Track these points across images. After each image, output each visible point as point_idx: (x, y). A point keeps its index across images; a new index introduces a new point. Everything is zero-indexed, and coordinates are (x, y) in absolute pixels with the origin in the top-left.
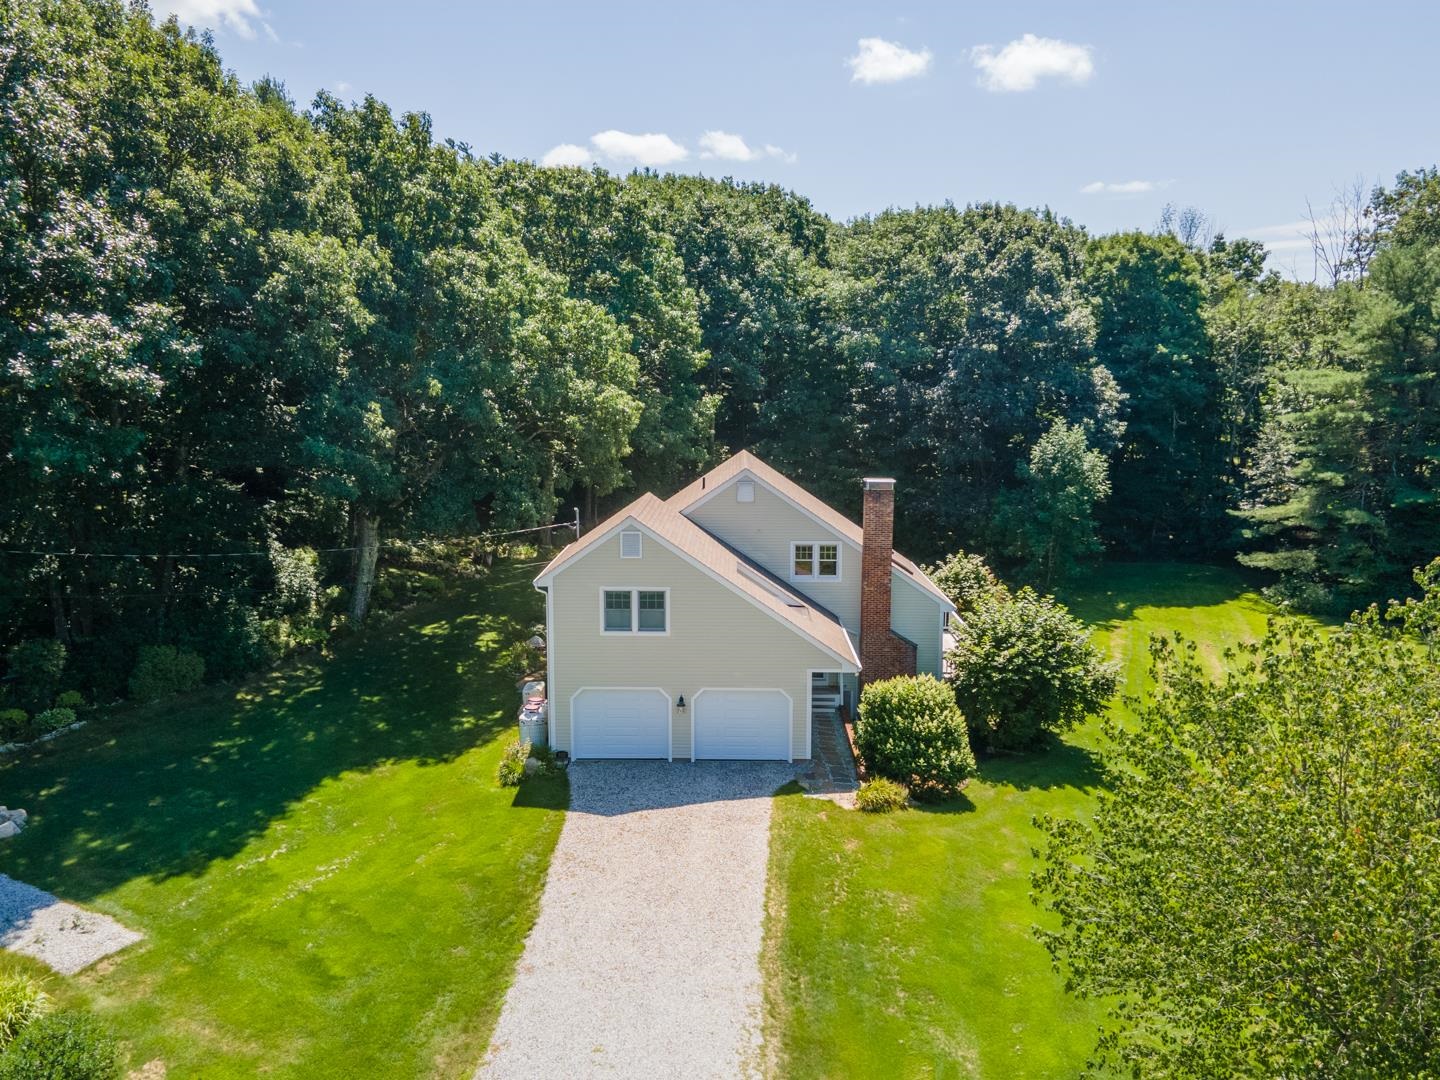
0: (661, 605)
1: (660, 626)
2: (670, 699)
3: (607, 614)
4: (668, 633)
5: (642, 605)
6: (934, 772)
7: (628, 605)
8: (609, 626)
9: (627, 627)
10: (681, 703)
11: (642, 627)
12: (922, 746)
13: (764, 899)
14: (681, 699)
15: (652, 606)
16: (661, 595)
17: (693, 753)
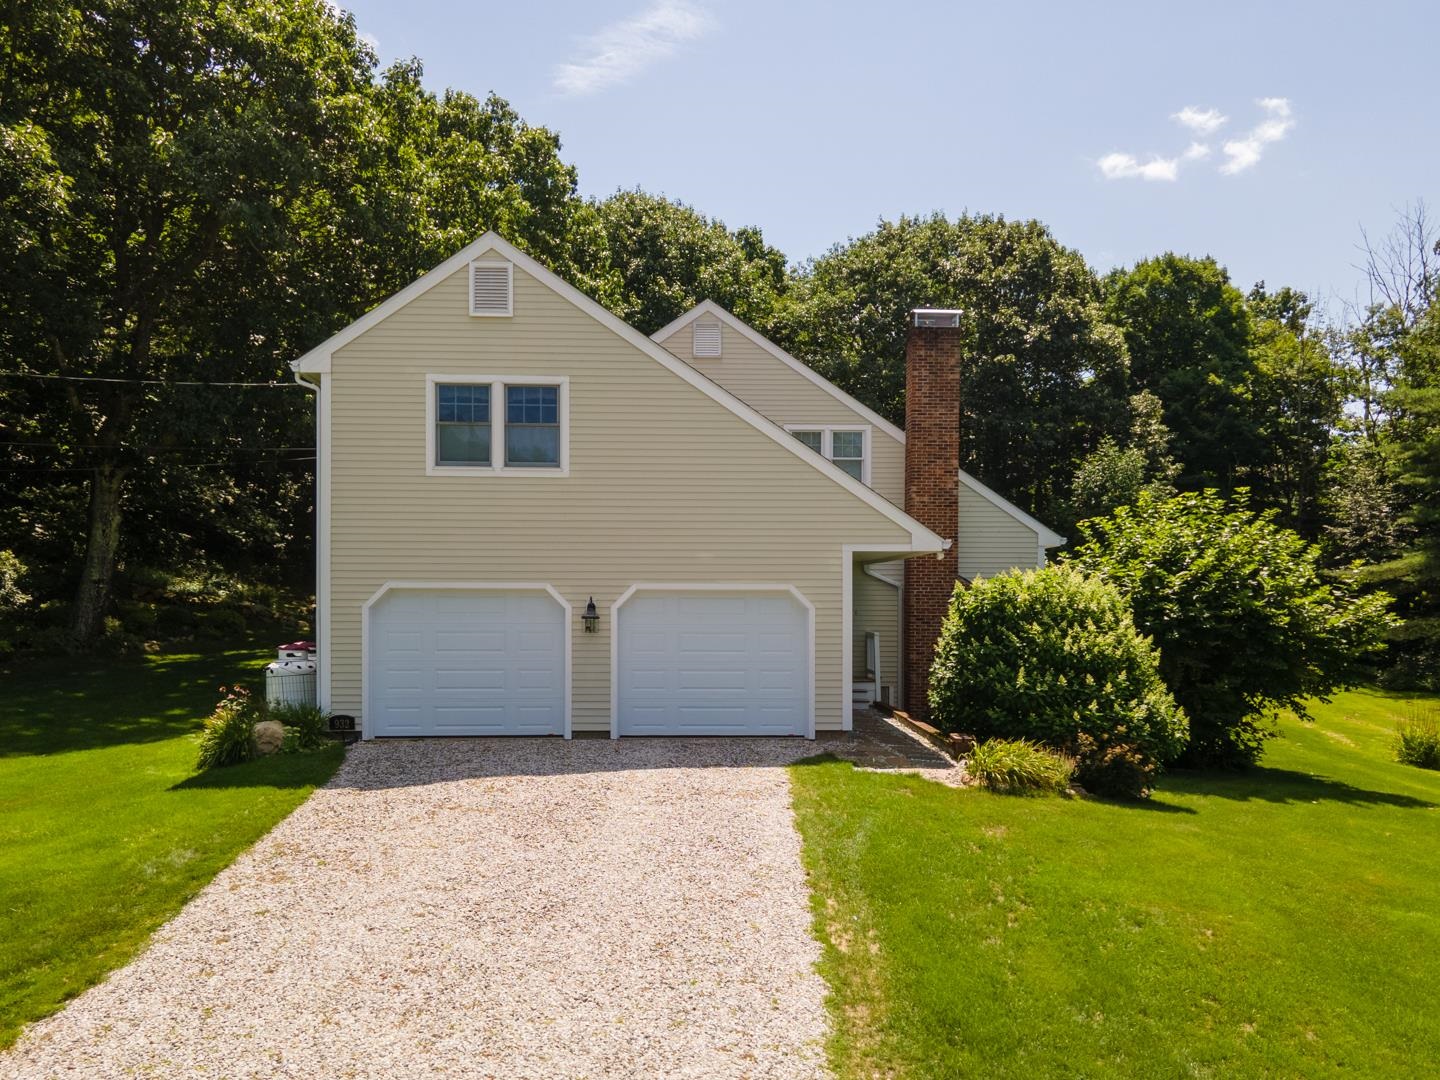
0: (552, 415)
1: (547, 457)
2: (568, 607)
3: (441, 432)
4: (566, 469)
5: (513, 416)
6: (1122, 729)
7: (484, 415)
8: (445, 456)
9: (482, 457)
10: (591, 617)
11: (513, 458)
12: (1090, 680)
13: (809, 918)
14: (591, 607)
15: (532, 417)
16: (552, 391)
17: (614, 719)
